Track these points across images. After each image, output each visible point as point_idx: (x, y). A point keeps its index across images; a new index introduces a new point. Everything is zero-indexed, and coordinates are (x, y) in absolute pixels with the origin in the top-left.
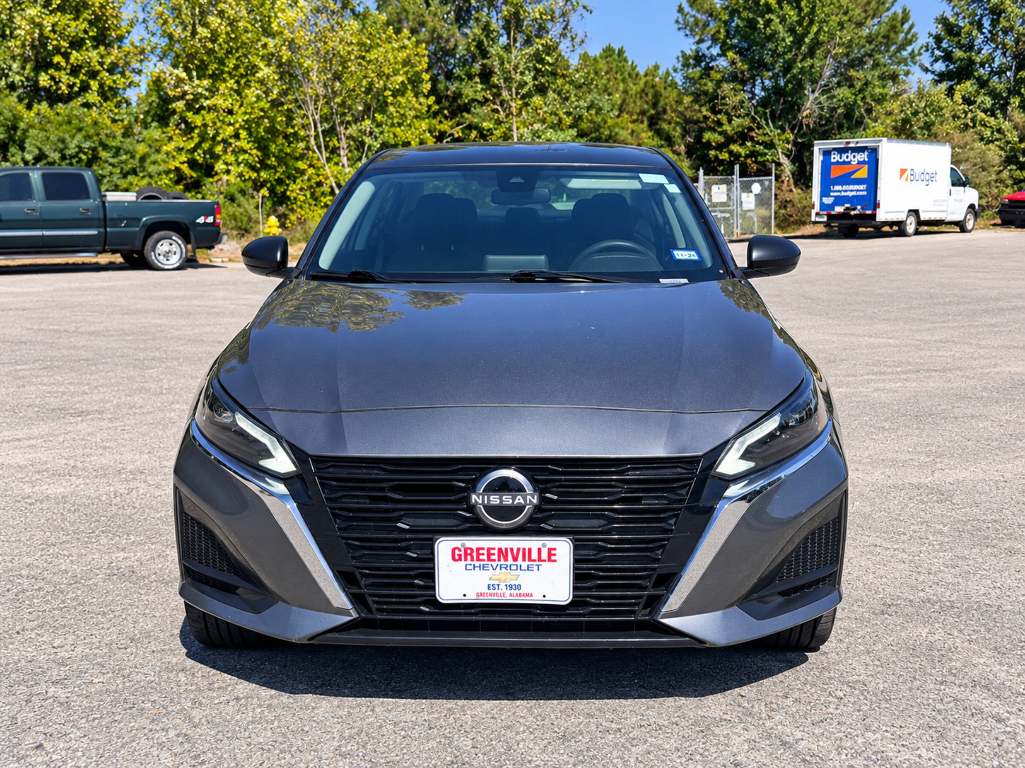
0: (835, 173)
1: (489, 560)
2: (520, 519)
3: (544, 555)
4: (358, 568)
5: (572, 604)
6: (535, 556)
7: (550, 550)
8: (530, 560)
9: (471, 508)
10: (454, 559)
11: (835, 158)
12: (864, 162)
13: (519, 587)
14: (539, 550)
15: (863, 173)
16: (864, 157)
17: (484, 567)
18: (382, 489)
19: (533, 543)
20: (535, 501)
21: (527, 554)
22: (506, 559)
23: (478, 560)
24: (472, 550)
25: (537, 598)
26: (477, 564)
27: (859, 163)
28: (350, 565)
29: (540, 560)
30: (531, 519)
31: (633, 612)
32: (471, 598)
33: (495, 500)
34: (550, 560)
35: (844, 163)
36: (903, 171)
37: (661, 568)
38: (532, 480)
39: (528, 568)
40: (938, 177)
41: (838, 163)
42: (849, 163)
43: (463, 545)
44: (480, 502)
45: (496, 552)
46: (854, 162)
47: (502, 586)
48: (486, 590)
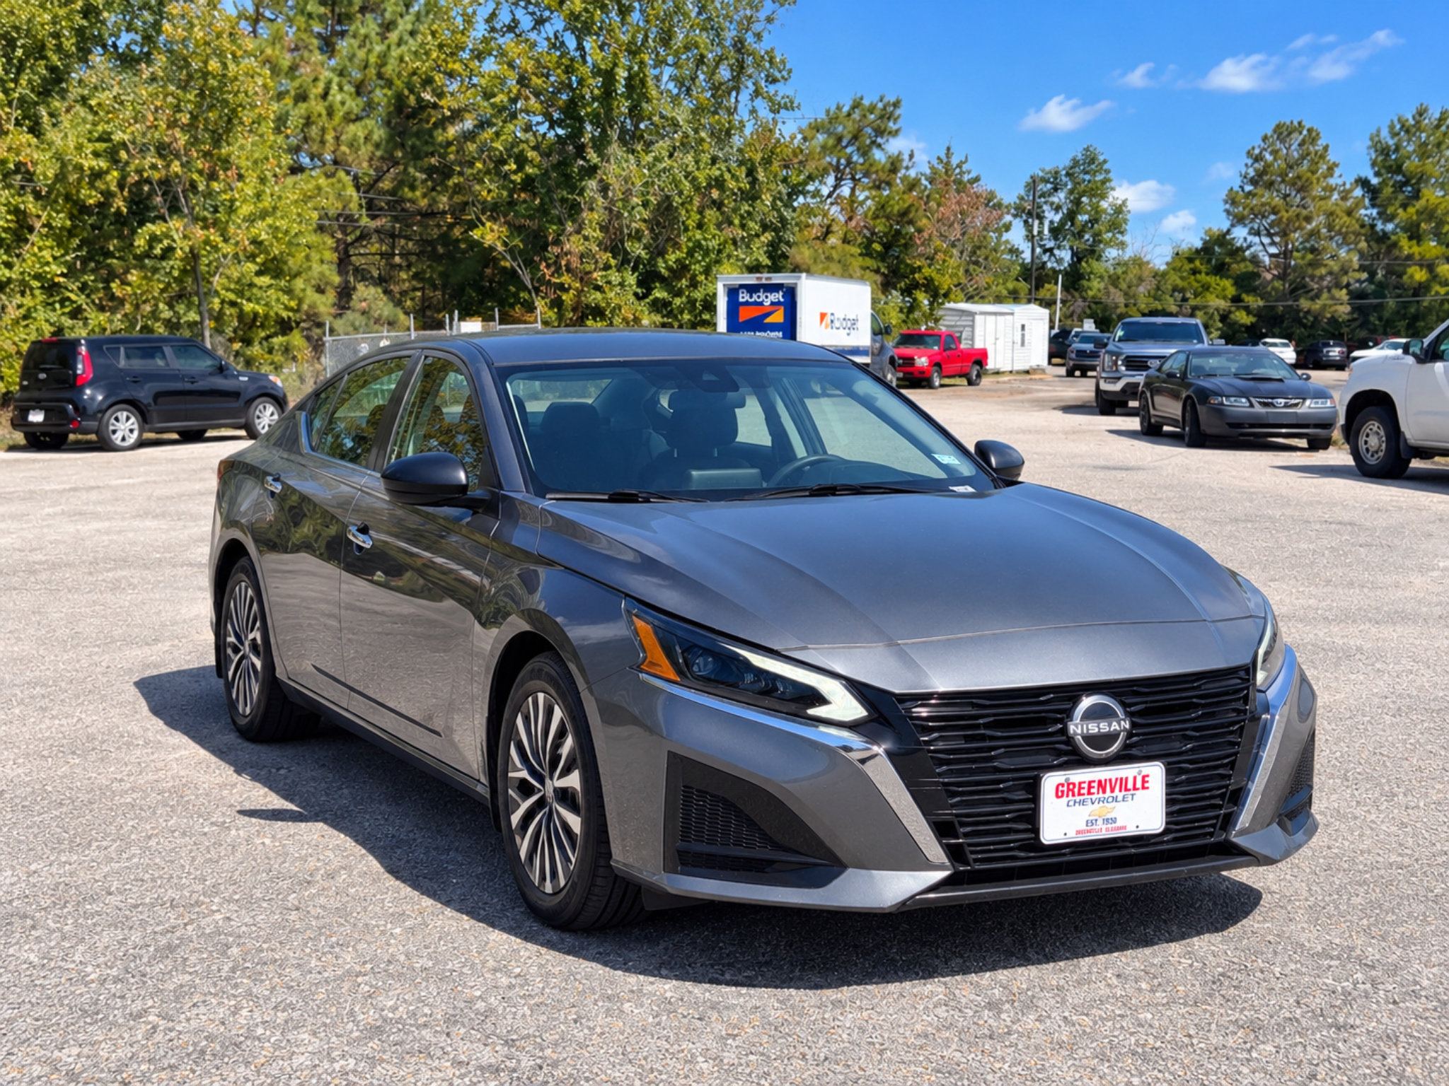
0: (744, 315)
1: (1089, 793)
2: (1115, 747)
3: (1139, 784)
4: (957, 816)
5: (1166, 832)
6: (1130, 786)
7: (1144, 777)
8: (1126, 790)
9: (1070, 740)
10: (1057, 796)
11: (744, 297)
12: (779, 303)
13: (1114, 820)
14: (1135, 778)
15: (778, 317)
16: (778, 297)
17: (1083, 803)
18: (977, 727)
19: (1128, 771)
20: (1127, 726)
21: (1123, 783)
22: (1104, 792)
23: (1080, 794)
24: (1074, 784)
25: (1131, 831)
26: (1078, 798)
27: (773, 303)
28: (946, 814)
29: (1135, 788)
30: (1126, 746)
31: (1211, 834)
32: (1072, 837)
33: (1093, 728)
34: (1144, 788)
35: (756, 303)
36: (823, 316)
37: (1233, 784)
38: (1124, 705)
39: (1124, 799)
40: (859, 325)
41: (747, 303)
42: (761, 304)
43: (1067, 780)
44: (1079, 731)
45: (1095, 785)
46: (767, 303)
47: (1100, 822)
48: (1084, 827)
